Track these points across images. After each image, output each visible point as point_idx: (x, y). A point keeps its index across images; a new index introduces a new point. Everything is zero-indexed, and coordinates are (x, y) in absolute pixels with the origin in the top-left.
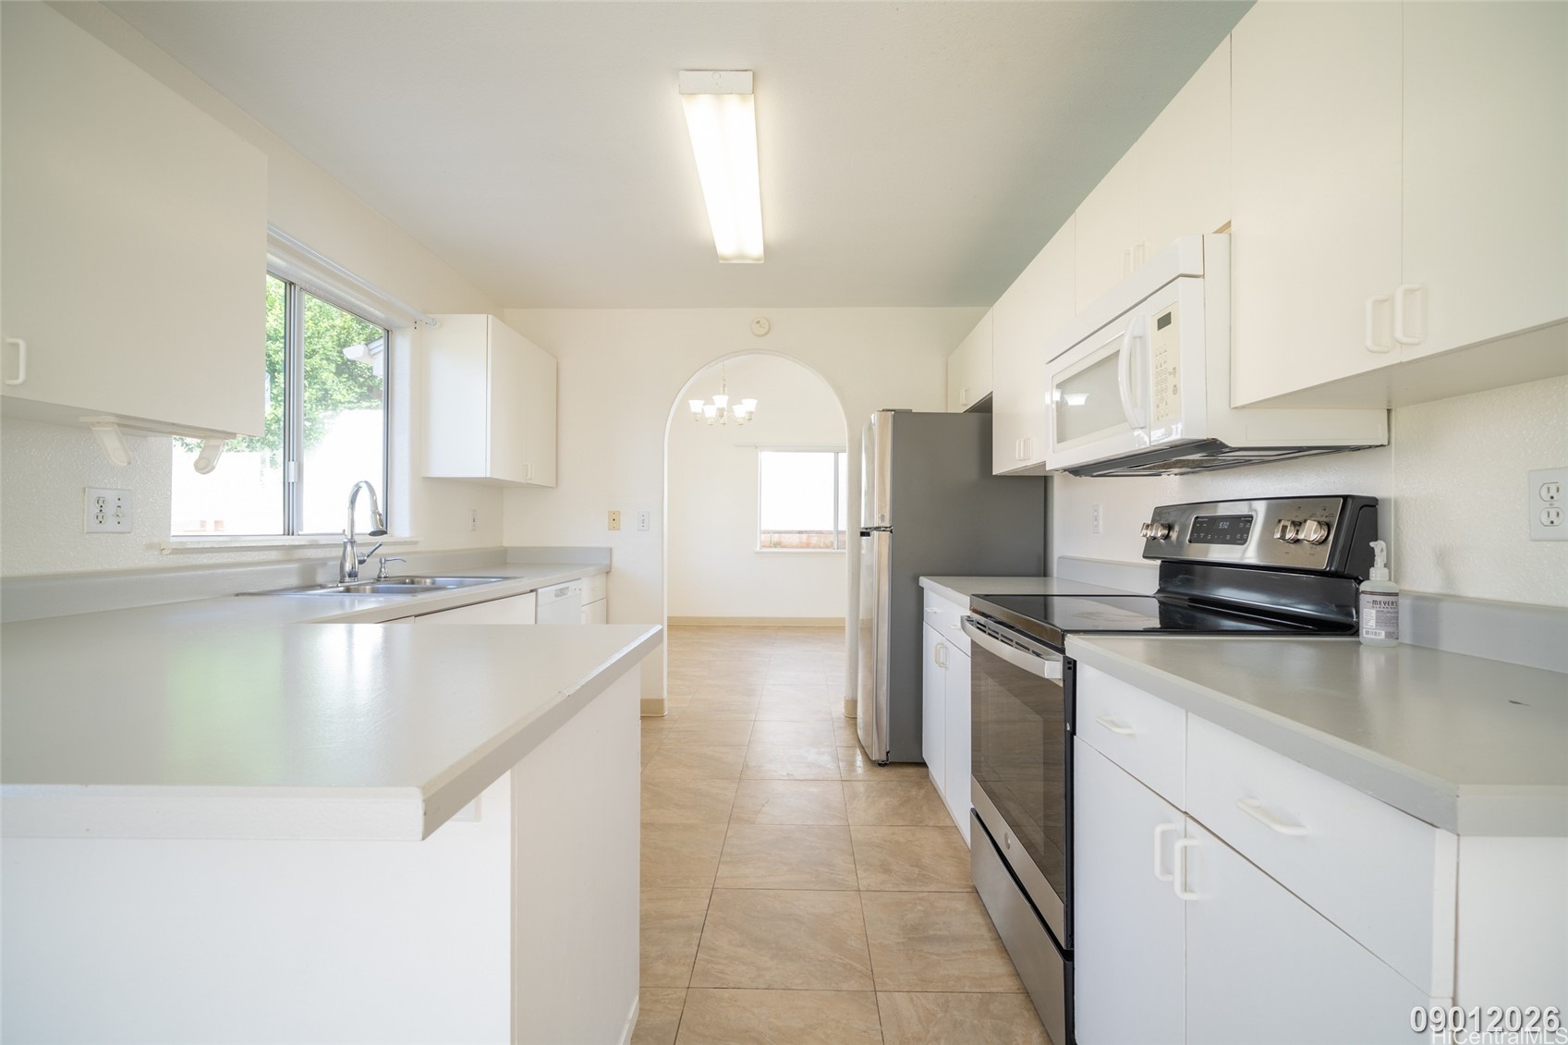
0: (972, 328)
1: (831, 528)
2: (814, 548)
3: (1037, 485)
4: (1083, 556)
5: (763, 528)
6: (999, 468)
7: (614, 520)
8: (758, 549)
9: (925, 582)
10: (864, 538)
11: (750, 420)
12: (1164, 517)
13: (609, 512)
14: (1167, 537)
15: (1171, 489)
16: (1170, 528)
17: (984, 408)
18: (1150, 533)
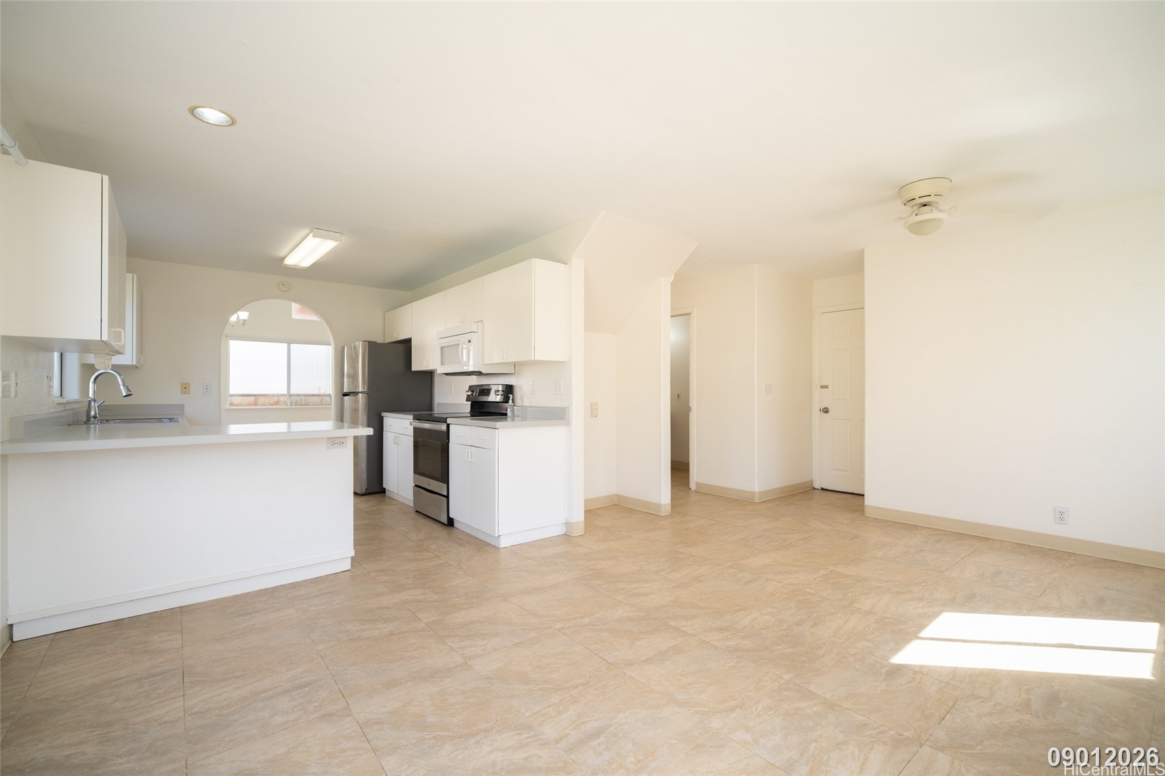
0: (401, 306)
1: (285, 392)
2: (262, 405)
3: (429, 375)
4: (447, 402)
5: (231, 393)
6: (414, 369)
7: (185, 388)
8: (228, 407)
9: (384, 414)
10: (345, 397)
11: (244, 325)
12: (471, 388)
13: (182, 384)
14: (472, 395)
15: (474, 381)
16: (473, 392)
17: (408, 342)
18: (468, 394)
